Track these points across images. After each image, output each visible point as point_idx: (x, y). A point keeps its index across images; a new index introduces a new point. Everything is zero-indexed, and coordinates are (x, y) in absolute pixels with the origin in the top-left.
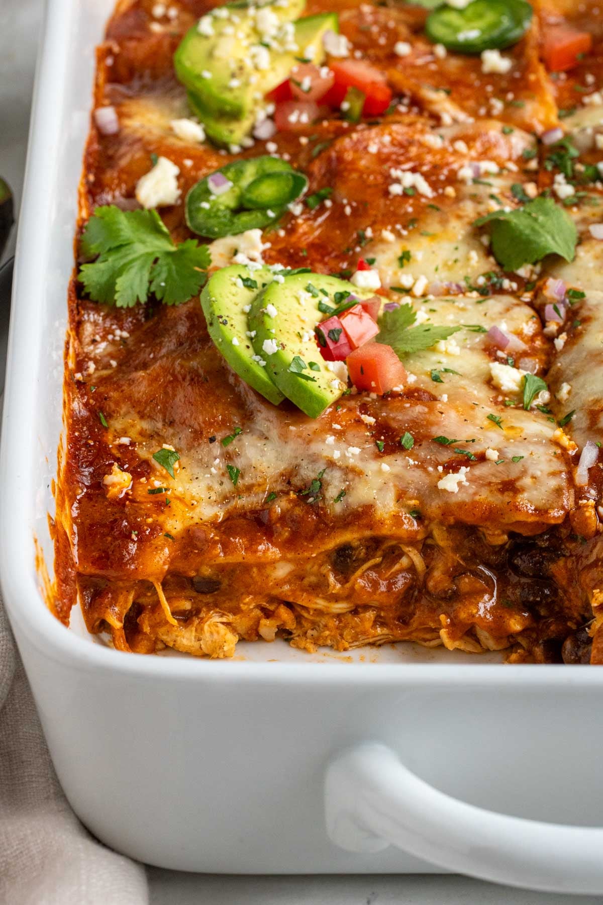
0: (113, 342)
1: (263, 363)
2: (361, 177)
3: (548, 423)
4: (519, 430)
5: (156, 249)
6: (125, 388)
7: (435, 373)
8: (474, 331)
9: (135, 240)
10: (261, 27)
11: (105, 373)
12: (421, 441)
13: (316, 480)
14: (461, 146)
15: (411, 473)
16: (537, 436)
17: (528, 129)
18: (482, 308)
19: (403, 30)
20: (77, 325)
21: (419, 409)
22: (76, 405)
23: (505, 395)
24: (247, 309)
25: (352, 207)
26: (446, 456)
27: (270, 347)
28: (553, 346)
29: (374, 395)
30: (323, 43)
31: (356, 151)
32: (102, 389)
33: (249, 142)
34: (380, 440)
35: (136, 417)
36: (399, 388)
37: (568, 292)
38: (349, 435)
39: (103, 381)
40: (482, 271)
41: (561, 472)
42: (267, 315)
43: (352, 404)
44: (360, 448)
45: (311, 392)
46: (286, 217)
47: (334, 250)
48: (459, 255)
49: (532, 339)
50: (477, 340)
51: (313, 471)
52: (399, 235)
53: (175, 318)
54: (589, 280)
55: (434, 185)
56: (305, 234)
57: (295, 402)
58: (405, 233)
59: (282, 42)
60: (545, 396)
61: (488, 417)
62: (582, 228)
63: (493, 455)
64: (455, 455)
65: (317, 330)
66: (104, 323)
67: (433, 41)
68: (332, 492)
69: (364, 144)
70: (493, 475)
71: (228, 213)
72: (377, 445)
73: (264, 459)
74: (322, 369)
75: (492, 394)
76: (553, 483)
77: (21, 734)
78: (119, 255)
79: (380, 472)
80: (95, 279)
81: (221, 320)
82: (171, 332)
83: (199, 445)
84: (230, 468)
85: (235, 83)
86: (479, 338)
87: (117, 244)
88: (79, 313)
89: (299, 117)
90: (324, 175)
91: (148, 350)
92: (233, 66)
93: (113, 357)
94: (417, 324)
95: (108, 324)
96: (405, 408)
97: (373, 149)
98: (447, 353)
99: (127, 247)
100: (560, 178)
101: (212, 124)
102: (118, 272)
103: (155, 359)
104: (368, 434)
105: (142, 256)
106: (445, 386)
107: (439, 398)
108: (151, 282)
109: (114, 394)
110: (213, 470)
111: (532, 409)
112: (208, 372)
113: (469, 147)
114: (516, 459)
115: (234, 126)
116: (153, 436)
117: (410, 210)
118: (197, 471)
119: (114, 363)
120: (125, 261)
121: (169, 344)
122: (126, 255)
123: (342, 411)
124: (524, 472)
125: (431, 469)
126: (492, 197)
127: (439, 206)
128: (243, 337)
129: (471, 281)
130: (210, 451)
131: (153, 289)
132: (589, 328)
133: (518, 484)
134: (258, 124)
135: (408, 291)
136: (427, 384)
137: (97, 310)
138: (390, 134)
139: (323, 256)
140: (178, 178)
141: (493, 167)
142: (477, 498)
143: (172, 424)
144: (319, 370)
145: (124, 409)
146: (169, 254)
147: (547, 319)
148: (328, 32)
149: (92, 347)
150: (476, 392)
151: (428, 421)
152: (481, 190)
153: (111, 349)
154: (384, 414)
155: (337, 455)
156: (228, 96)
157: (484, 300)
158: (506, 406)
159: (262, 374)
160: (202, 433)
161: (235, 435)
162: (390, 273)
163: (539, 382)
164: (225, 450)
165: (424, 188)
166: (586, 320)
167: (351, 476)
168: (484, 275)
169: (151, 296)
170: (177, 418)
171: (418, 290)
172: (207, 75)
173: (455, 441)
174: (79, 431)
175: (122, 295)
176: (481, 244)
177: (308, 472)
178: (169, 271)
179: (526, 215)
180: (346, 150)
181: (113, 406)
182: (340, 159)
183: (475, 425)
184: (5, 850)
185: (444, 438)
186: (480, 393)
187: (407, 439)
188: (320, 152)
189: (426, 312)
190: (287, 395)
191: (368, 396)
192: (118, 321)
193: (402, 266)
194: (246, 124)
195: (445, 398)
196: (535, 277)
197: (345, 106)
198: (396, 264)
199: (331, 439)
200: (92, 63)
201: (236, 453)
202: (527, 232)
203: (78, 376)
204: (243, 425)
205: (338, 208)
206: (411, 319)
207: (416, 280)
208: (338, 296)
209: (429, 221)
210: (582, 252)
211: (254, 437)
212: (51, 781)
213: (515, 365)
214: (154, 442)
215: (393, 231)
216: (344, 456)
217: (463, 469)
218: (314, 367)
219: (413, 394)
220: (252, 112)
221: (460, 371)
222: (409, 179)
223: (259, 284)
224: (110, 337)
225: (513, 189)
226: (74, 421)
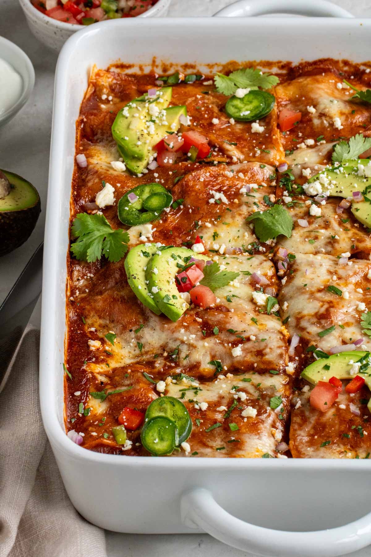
0: (87, 279)
1: (152, 297)
2: (196, 194)
3: (278, 321)
4: (265, 326)
5: (104, 233)
6: (92, 304)
7: (228, 297)
8: (246, 274)
9: (95, 229)
10: (151, 113)
11: (84, 295)
12: (222, 331)
13: (176, 349)
14: (241, 175)
15: (218, 347)
16: (272, 329)
17: (272, 164)
18: (249, 262)
19: (216, 110)
20: (71, 273)
21: (221, 316)
22: (71, 315)
23: (259, 307)
24: (145, 269)
25: (192, 209)
26: (233, 338)
27: (155, 290)
28: (281, 283)
29: (201, 309)
30: (179, 121)
31: (194, 181)
32: (82, 304)
33: (146, 171)
34: (204, 330)
35: (97, 318)
36: (212, 305)
37: (288, 255)
38: (191, 328)
39: (83, 299)
40: (250, 242)
41: (282, 346)
42: (154, 273)
43: (192, 312)
44: (195, 334)
45: (173, 311)
46: (163, 214)
47: (184, 230)
48: (239, 234)
49: (272, 278)
50: (247, 279)
51: (174, 345)
52: (213, 224)
53: (114, 269)
54: (297, 248)
55: (229, 197)
56: (171, 222)
57: (166, 315)
58: (216, 223)
59: (161, 120)
60: (277, 307)
61: (251, 319)
62: (295, 219)
63: (253, 338)
64: (236, 338)
65: (176, 278)
66: (83, 270)
67: (229, 116)
68: (183, 355)
69: (198, 177)
70: (253, 347)
71: (137, 212)
72: (203, 333)
73: (154, 339)
74: (178, 298)
75: (253, 306)
76: (279, 351)
77: (50, 469)
78: (89, 237)
79: (204, 346)
80: (78, 250)
81: (133, 277)
82: (112, 276)
83: (125, 332)
84: (138, 343)
85: (139, 143)
86: (248, 278)
87: (87, 232)
88: (71, 267)
89: (169, 160)
90: (180, 193)
91: (102, 285)
92: (139, 134)
93: (87, 287)
94: (221, 271)
95: (84, 271)
96: (215, 315)
97: (202, 180)
98: (233, 286)
99: (92, 233)
100: (286, 193)
101: (129, 162)
102: (88, 246)
103: (106, 290)
104: (199, 327)
105: (99, 236)
106: (233, 304)
107: (230, 310)
108: (103, 250)
109: (88, 307)
110: (131, 345)
111: (271, 314)
112: (128, 298)
113: (245, 176)
114: (263, 340)
115: (139, 164)
116: (105, 327)
117: (218, 211)
118: (124, 344)
119: (87, 291)
120: (91, 240)
121: (112, 283)
122: (91, 237)
123: (187, 316)
124: (266, 346)
125: (226, 345)
126: (255, 203)
127: (231, 209)
128: (143, 283)
129: (245, 247)
130: (130, 336)
131: (103, 253)
132: (297, 275)
133: (264, 352)
134: (150, 162)
135: (217, 252)
136: (225, 303)
137: (79, 264)
138: (209, 172)
139: (179, 234)
140: (114, 193)
141: (255, 186)
142: (246, 359)
143: (113, 321)
144: (177, 298)
145: (92, 314)
146: (111, 234)
147: (279, 268)
148: (182, 115)
149: (77, 283)
150: (246, 307)
151: (225, 322)
152: (251, 200)
153: (86, 283)
154: (206, 317)
155: (185, 338)
156: (136, 149)
157: (251, 258)
158: (259, 312)
159: (152, 302)
160: (126, 327)
161: (141, 328)
162: (209, 243)
163: (274, 300)
164: (136, 335)
165: (225, 200)
166: (296, 271)
167: (191, 348)
168: (250, 244)
169: (103, 256)
170: (115, 319)
171: (222, 252)
172: (127, 138)
173: (237, 331)
174: (73, 327)
175: (90, 257)
176: (250, 228)
177: (173, 345)
178: (111, 243)
179: (270, 215)
180: (190, 181)
181: (87, 313)
182: (187, 185)
183: (245, 323)
184: (45, 527)
185: (232, 330)
186: (248, 307)
187: (216, 330)
188: (179, 181)
189: (225, 265)
190: (163, 312)
191: (199, 308)
192: (89, 269)
193: (214, 239)
194: (144, 163)
195: (233, 310)
196: (274, 245)
197: (189, 154)
198: (212, 238)
199: (183, 331)
200: (75, 126)
201: (141, 337)
202: (270, 224)
203: (72, 298)
204: (144, 323)
205: (186, 209)
206: (218, 269)
207: (220, 246)
208: (186, 259)
209: (226, 216)
210: (294, 233)
211: (149, 329)
212: (63, 491)
213: (264, 292)
214: (105, 330)
215: (211, 222)
216: (188, 339)
217: (240, 345)
218: (175, 298)
219: (218, 308)
220: (147, 156)
221: (239, 296)
222: (218, 195)
223: (150, 254)
224: (85, 277)
225: (264, 198)
226: (70, 322)
